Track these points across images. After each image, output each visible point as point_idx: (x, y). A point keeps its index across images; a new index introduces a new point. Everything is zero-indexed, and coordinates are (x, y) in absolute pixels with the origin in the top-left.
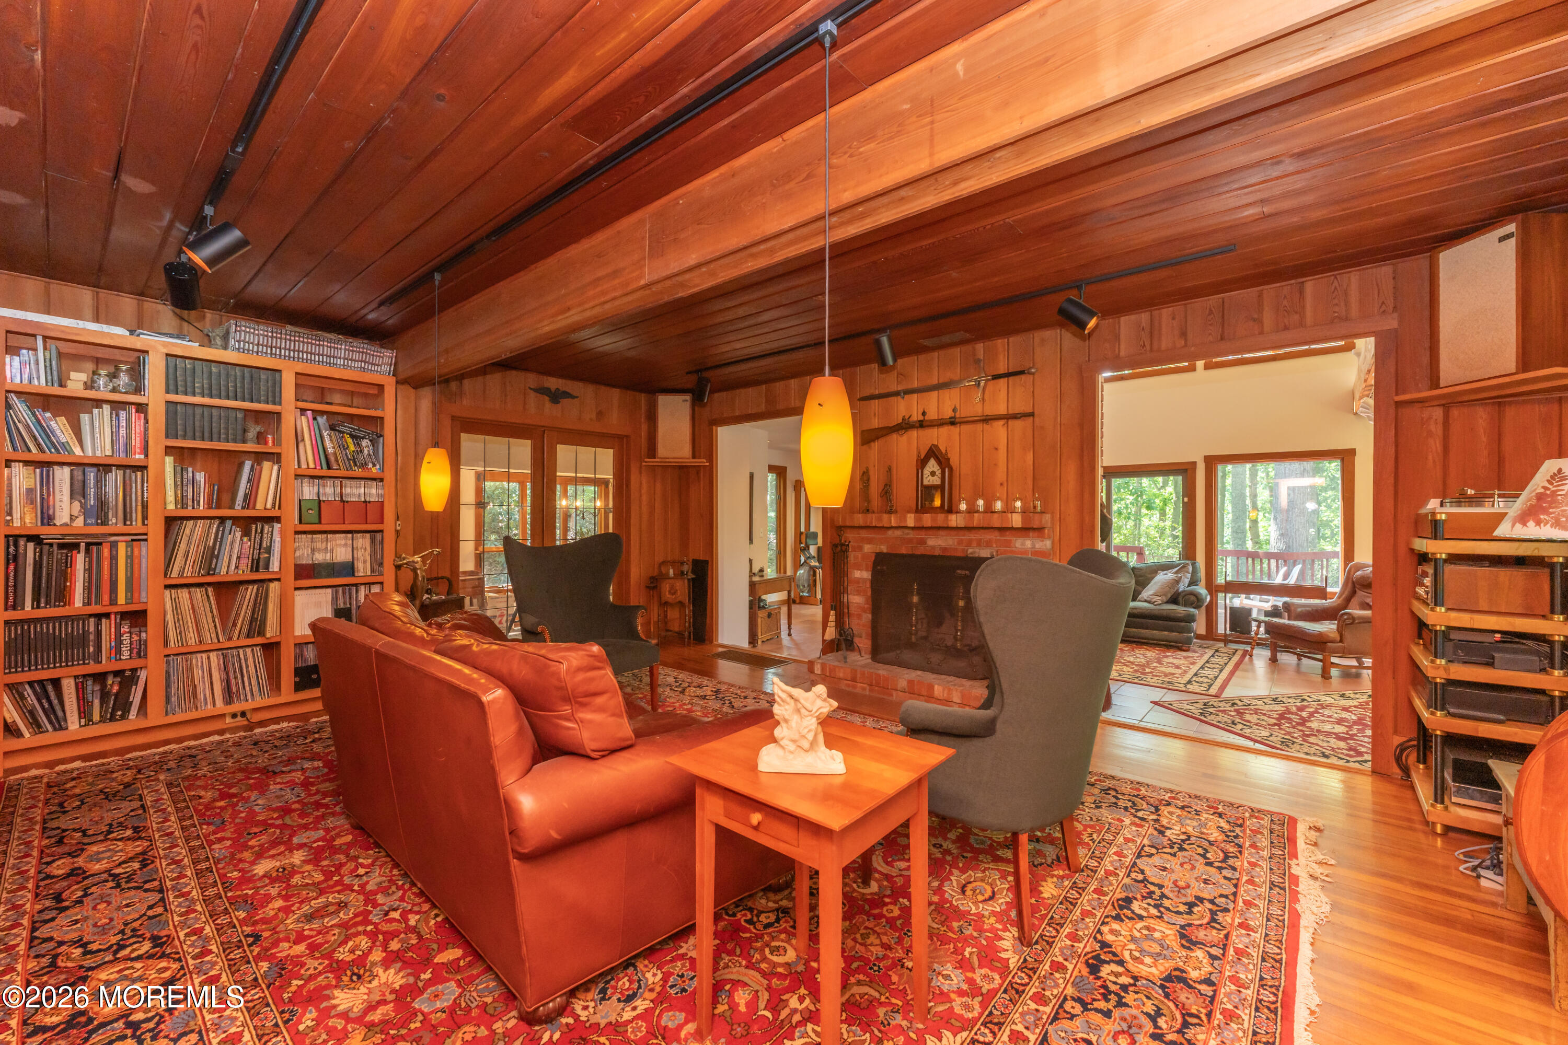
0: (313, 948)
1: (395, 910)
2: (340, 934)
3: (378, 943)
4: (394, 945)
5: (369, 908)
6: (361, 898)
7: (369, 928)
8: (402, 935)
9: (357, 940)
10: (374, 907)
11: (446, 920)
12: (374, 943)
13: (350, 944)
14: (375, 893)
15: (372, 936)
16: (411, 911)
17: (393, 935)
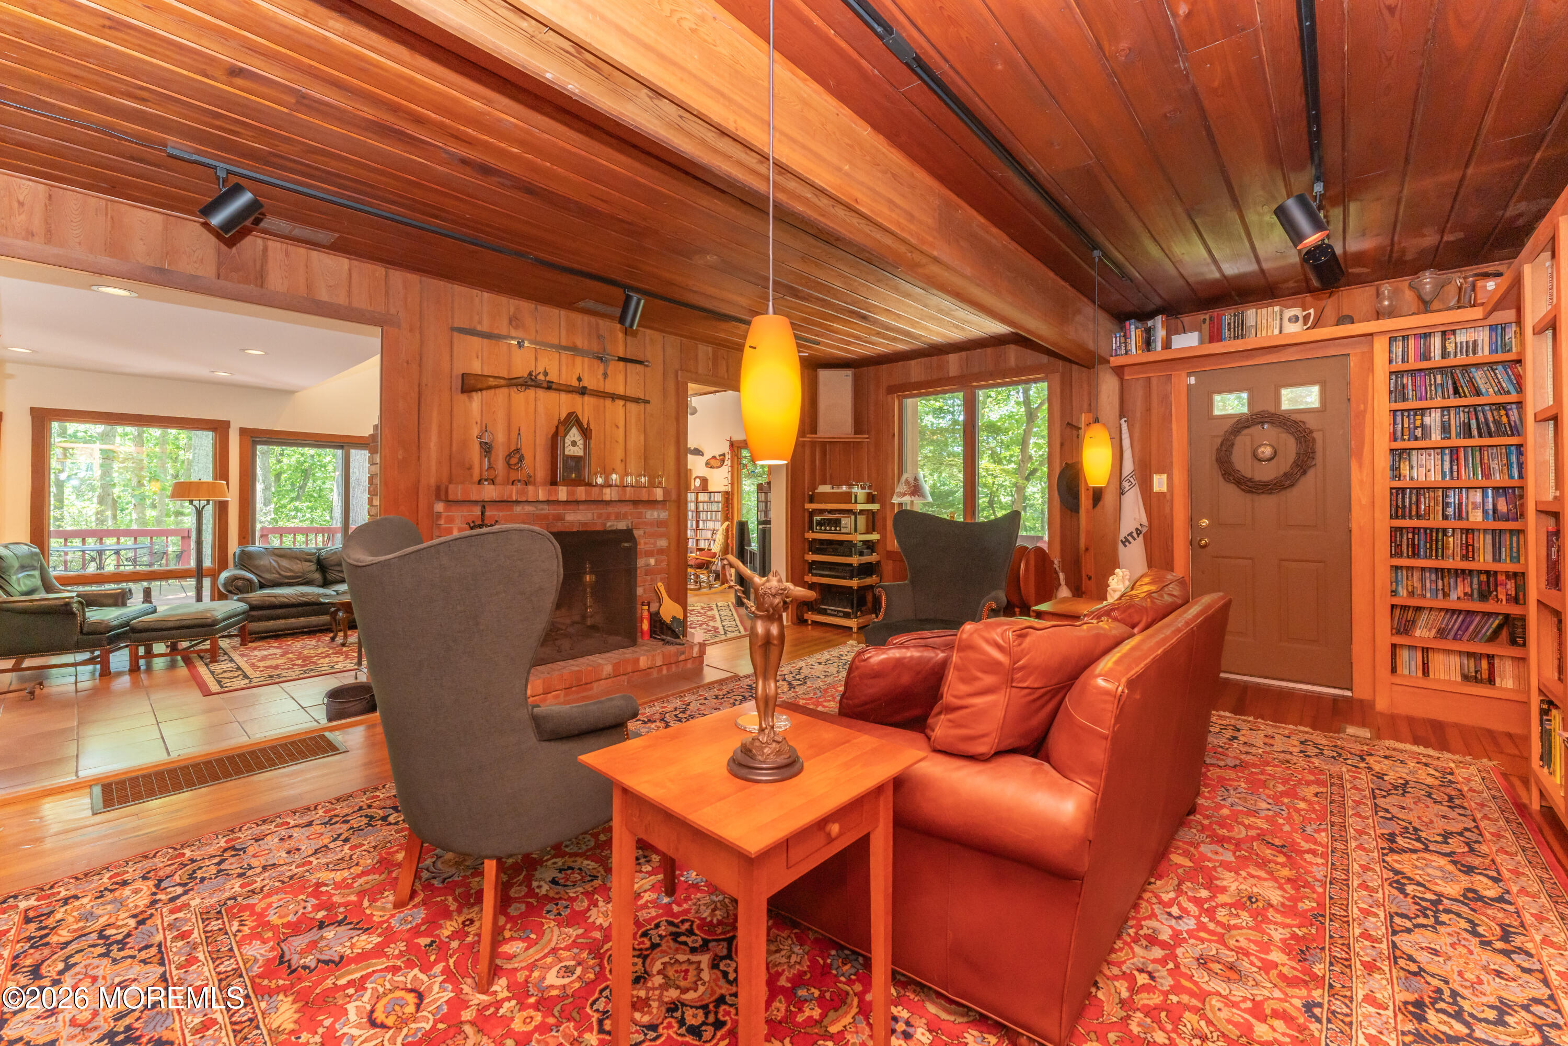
0: (1265, 947)
1: (1169, 914)
2: (1232, 937)
3: (1214, 904)
4: (1204, 894)
5: (1185, 935)
6: (1179, 951)
7: (1205, 920)
8: (1190, 894)
9: (1224, 920)
10: (1181, 932)
11: (1152, 876)
12: (1216, 907)
13: (1232, 922)
14: (1163, 945)
15: (1211, 913)
16: (1161, 902)
17: (1198, 902)
